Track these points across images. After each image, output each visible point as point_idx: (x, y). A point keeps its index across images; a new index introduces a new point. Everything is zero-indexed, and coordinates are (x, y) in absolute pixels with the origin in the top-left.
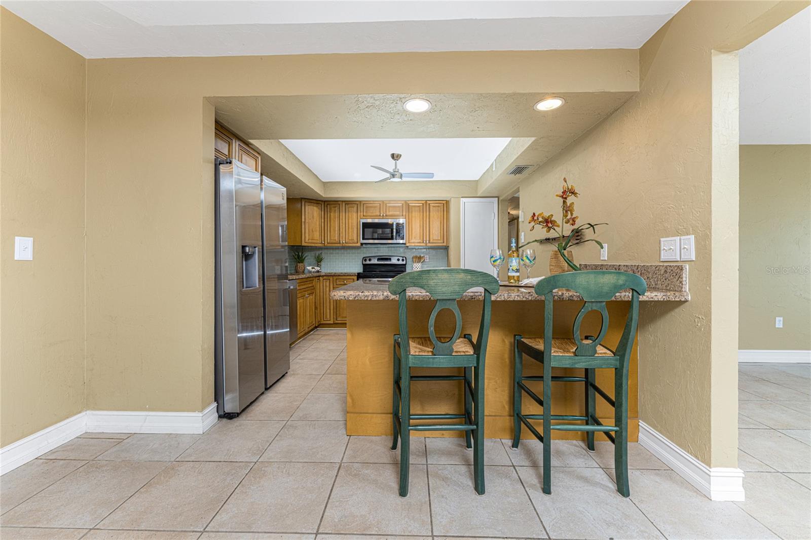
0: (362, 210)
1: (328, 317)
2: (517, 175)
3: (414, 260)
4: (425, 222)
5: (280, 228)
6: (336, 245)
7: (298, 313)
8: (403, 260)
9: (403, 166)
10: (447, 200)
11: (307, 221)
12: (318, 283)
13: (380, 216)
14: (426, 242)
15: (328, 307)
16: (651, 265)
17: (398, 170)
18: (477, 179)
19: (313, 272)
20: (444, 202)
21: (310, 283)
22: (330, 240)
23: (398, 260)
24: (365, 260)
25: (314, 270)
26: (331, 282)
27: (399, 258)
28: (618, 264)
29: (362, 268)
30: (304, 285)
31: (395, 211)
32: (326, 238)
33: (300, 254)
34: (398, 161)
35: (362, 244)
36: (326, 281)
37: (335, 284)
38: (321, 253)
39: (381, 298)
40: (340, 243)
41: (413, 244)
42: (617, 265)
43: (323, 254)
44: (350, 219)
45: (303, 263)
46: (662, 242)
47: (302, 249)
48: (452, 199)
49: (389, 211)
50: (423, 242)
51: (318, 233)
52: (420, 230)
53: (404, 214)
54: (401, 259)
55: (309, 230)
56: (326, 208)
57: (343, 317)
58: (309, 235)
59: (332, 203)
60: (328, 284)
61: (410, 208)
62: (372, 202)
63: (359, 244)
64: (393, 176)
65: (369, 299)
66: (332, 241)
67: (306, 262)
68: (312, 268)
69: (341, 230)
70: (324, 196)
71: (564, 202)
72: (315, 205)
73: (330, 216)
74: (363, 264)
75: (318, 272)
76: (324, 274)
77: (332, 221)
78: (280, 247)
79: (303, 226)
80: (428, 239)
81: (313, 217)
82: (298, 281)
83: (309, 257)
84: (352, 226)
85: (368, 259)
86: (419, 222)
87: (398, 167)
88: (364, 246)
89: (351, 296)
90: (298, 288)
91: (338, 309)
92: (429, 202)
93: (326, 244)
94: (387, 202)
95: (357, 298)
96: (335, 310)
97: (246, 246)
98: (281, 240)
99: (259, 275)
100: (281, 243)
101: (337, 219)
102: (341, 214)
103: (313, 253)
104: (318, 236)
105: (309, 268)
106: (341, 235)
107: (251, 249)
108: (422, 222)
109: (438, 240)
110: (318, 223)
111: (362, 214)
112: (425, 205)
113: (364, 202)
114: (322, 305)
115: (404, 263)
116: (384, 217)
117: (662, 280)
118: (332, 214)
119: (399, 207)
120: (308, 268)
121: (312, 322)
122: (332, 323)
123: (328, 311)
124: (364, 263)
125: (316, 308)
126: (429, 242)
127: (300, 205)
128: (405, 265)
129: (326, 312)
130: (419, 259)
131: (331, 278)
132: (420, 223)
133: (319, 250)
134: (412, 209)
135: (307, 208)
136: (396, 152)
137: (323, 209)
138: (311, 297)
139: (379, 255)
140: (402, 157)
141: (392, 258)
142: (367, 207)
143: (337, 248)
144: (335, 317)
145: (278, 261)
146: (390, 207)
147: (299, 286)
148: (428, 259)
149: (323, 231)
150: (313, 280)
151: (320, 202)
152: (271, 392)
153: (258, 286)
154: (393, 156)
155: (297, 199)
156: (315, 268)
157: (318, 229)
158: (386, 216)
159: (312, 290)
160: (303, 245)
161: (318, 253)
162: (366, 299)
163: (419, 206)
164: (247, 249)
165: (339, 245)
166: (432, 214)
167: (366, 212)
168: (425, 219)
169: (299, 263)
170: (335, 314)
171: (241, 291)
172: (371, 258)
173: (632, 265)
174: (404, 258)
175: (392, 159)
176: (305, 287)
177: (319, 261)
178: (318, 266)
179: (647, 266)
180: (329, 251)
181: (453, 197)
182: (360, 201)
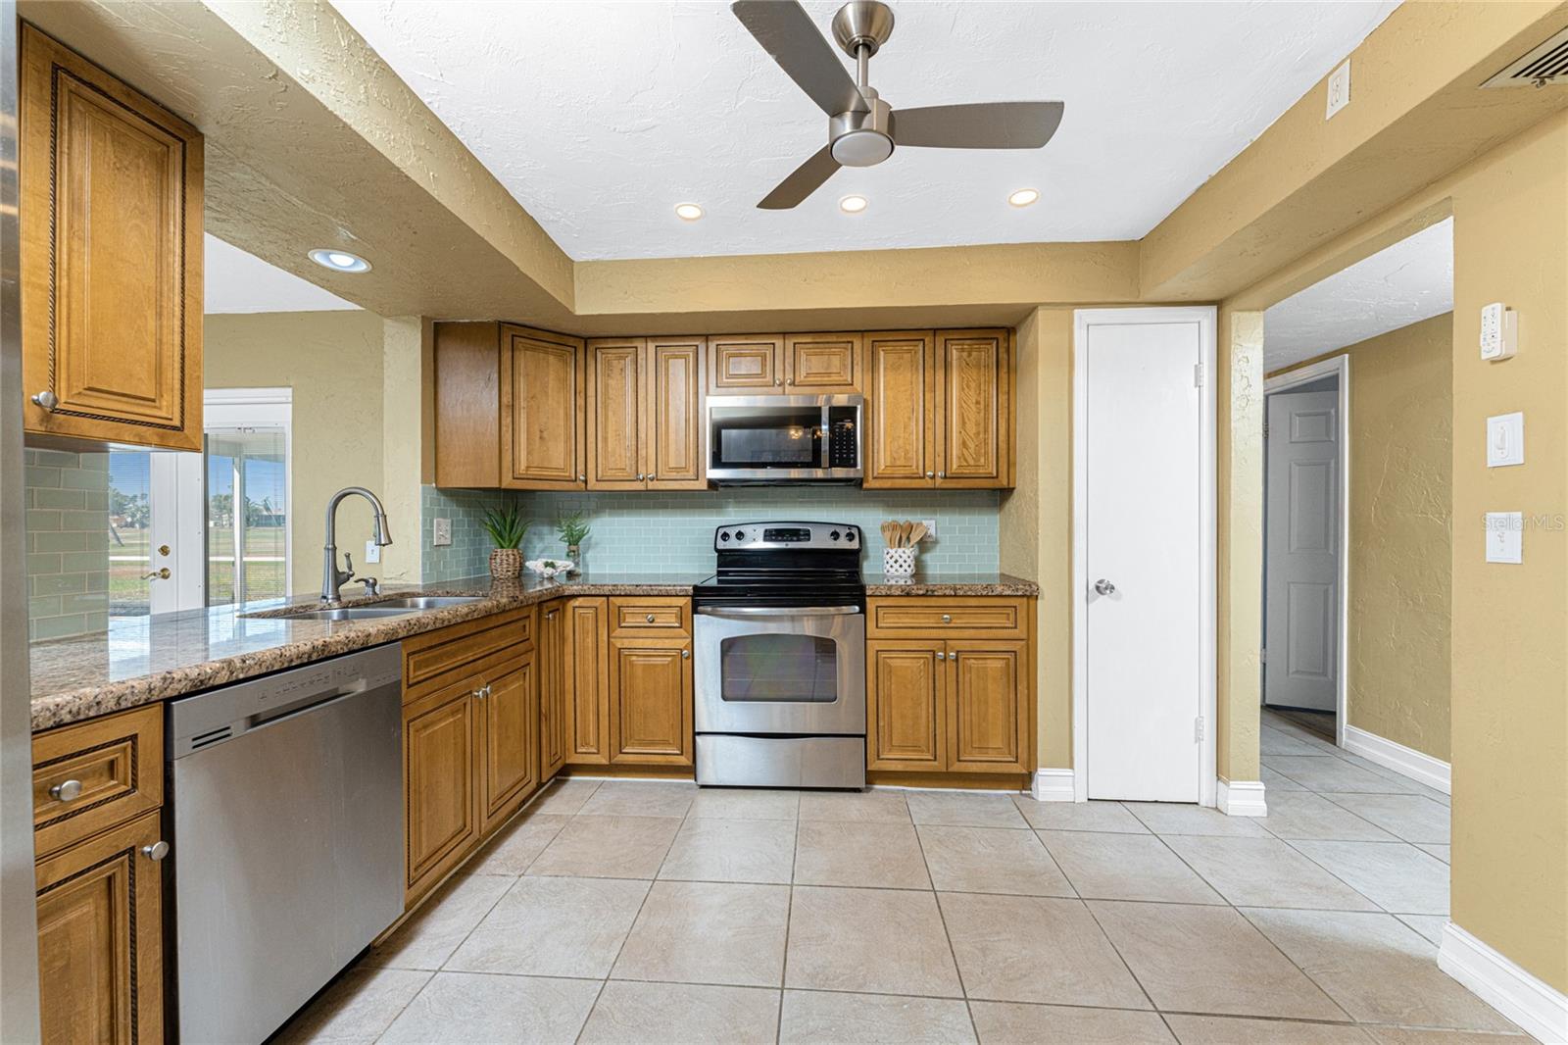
1: (592, 740)
3: (888, 536)
4: (928, 406)
6: (627, 486)
8: (851, 537)
13: (774, 384)
14: (935, 475)
18: (1143, 236)
19: (551, 579)
20: (999, 334)
21: (501, 636)
22: (607, 466)
23: (836, 539)
24: (725, 536)
25: (552, 571)
27: (838, 530)
29: (715, 564)
32: (591, 464)
33: (507, 519)
35: (712, 482)
36: (586, 616)
37: (614, 623)
38: (579, 514)
40: (638, 480)
41: (888, 483)
43: (585, 517)
44: (672, 397)
45: (515, 545)
48: (1042, 311)
49: (805, 371)
50: (924, 477)
53: (857, 376)
54: (843, 532)
55: (528, 435)
56: (591, 362)
57: (642, 744)
58: (529, 452)
59: (612, 345)
60: (590, 625)
61: (878, 354)
62: (745, 340)
63: (701, 486)
66: (611, 472)
68: (548, 565)
69: (642, 435)
72: (552, 348)
73: (606, 386)
74: (717, 550)
76: (576, 589)
79: (507, 421)
80: (939, 464)
81: (545, 391)
85: (733, 534)
91: (627, 714)
92: (943, 334)
93: (592, 482)
94: (798, 338)
96: (616, 719)
101: (628, 400)
104: (564, 454)
105: (537, 565)
106: (642, 452)
108: (919, 406)
109: (978, 466)
110: (562, 412)
111: (711, 378)
112: (929, 346)
113: (716, 339)
114: (570, 696)
115: (855, 545)
116: (787, 390)
118: (612, 382)
119: (837, 353)
120: (534, 564)
122: (604, 760)
124: (721, 545)
125: (540, 716)
126: (946, 477)
127: (495, 347)
128: (858, 553)
129: (584, 721)
130: (907, 534)
132: (914, 408)
133: (567, 503)
134: (884, 359)
135: (520, 356)
137: (581, 362)
139: (769, 518)
141: (813, 531)
142: (729, 355)
143: (630, 497)
144: (615, 742)
146: (809, 352)
148: (934, 530)
149: (581, 437)
151: (571, 341)
155: (485, 326)
157: (563, 431)
158: (794, 384)
160: (505, 486)
163: (910, 350)
165: (635, 486)
166: (953, 377)
167: (727, 373)
168: (930, 394)
169: (502, 546)
170: (614, 731)
172: (743, 529)
174: (855, 531)
177: (573, 539)
178: (567, 557)
180: (601, 509)
181: (1044, 305)
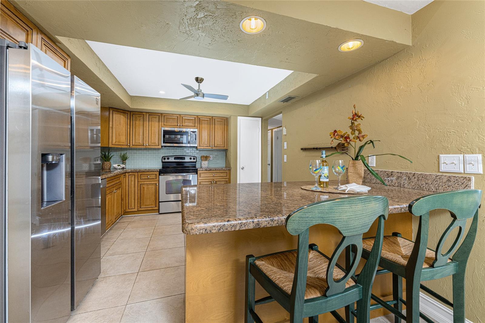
0: (163, 121)
1: (133, 206)
2: (285, 103)
3: (202, 159)
4: (211, 132)
5: (89, 132)
6: (140, 147)
7: (107, 209)
8: (194, 159)
9: (204, 88)
10: (227, 117)
11: (114, 126)
12: (124, 179)
13: (178, 125)
14: (212, 146)
15: (133, 198)
16: (430, 175)
17: (201, 90)
18: (249, 104)
19: (119, 169)
20: (225, 119)
21: (117, 180)
22: (135, 142)
23: (191, 159)
24: (165, 159)
25: (119, 167)
26: (136, 177)
27: (191, 157)
28: (391, 171)
29: (162, 165)
30: (113, 182)
31: (189, 123)
32: (131, 141)
33: (107, 154)
34: (201, 84)
35: (162, 146)
36: (132, 177)
37: (139, 178)
38: (127, 153)
39: (251, 226)
40: (143, 145)
41: (203, 148)
42: (389, 171)
43: (127, 154)
44: (153, 127)
45: (109, 161)
46: (442, 158)
47: (109, 149)
48: (232, 116)
49: (185, 123)
50: (210, 146)
51: (124, 137)
52: (208, 137)
53: (196, 125)
54: (192, 158)
55: (116, 134)
56: (132, 117)
57: (146, 205)
58: (116, 138)
59: (137, 113)
60: (133, 179)
61: (201, 121)
62: (171, 115)
63: (160, 147)
64: (197, 95)
65: (237, 229)
66: (136, 144)
67: (112, 161)
68: (118, 166)
69: (145, 135)
70: (131, 107)
71: (352, 123)
72: (122, 114)
75: (123, 168)
76: (130, 171)
77: (137, 128)
78: (88, 148)
79: (111, 131)
80: (213, 144)
81: (120, 124)
82: (107, 180)
83: (115, 157)
84: (154, 133)
85: (166, 158)
86: (207, 131)
87: (201, 89)
88: (163, 148)
89: (214, 228)
90: (107, 186)
91: (142, 199)
92: (214, 118)
93: (131, 146)
94: (183, 116)
95: (222, 230)
96: (139, 200)
97: (48, 154)
98: (90, 141)
99: (66, 186)
100: (90, 144)
101: (141, 127)
102: (145, 123)
103: (118, 153)
104: (124, 139)
105: (116, 166)
106: (145, 139)
107: (55, 158)
108: (209, 132)
109: (221, 145)
110: (124, 129)
111: (163, 123)
112: (211, 120)
113: (164, 115)
114: (127, 196)
115: (195, 161)
116: (181, 127)
117: (444, 187)
118: (137, 122)
119: (192, 120)
120: (114, 165)
121: (119, 213)
122: (137, 210)
123: (133, 201)
124: (163, 161)
125: (122, 200)
126: (214, 146)
127: (108, 113)
128: (196, 162)
129: (131, 202)
130: (206, 158)
131: (136, 174)
132: (208, 133)
133: (124, 151)
134: (202, 122)
135: (114, 115)
136: (200, 76)
137: (129, 118)
138: (118, 191)
139: (175, 155)
140: (204, 81)
141: (186, 157)
142: (167, 118)
143: (141, 149)
144: (139, 206)
145: (86, 160)
146: (185, 119)
147: (108, 184)
148: (212, 158)
149: (129, 135)
150: (121, 177)
151: (127, 112)
152: (78, 312)
153: (64, 199)
154: (197, 79)
155: (106, 108)
156: (121, 165)
157: (124, 133)
158: (182, 126)
159: (119, 186)
160: (110, 146)
161: (123, 153)
162: (233, 229)
163: (207, 120)
164: (50, 158)
165: (143, 147)
166: (216, 126)
167: (166, 122)
168: (211, 130)
169: (106, 161)
170: (139, 203)
171: (39, 210)
172: (169, 157)
173: (407, 173)
174: (195, 158)
175: (196, 82)
176: (113, 183)
177: (124, 159)
178: (123, 164)
179: (425, 175)
180: (133, 152)
181: (232, 115)
182: (162, 113)
